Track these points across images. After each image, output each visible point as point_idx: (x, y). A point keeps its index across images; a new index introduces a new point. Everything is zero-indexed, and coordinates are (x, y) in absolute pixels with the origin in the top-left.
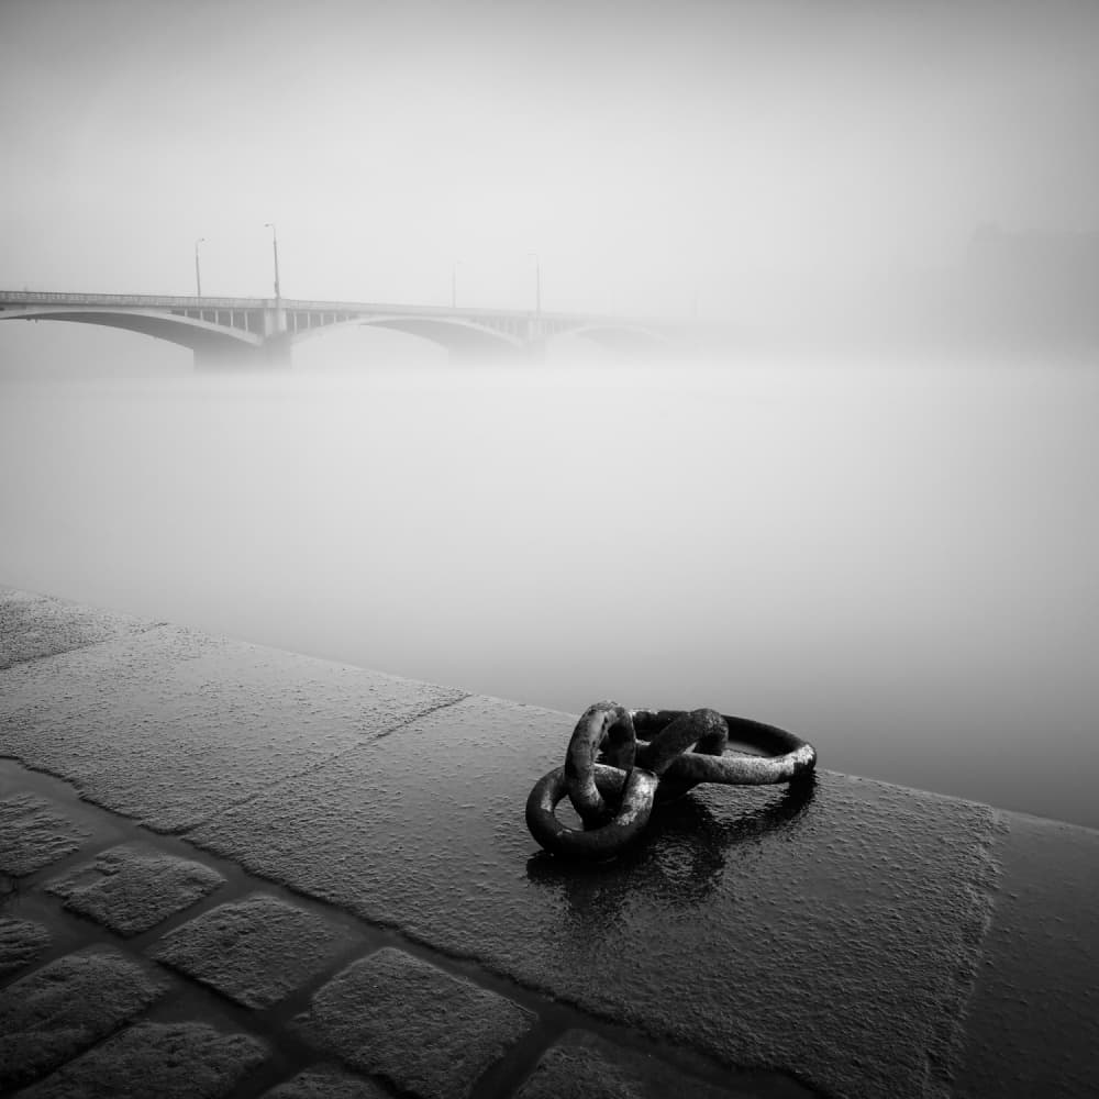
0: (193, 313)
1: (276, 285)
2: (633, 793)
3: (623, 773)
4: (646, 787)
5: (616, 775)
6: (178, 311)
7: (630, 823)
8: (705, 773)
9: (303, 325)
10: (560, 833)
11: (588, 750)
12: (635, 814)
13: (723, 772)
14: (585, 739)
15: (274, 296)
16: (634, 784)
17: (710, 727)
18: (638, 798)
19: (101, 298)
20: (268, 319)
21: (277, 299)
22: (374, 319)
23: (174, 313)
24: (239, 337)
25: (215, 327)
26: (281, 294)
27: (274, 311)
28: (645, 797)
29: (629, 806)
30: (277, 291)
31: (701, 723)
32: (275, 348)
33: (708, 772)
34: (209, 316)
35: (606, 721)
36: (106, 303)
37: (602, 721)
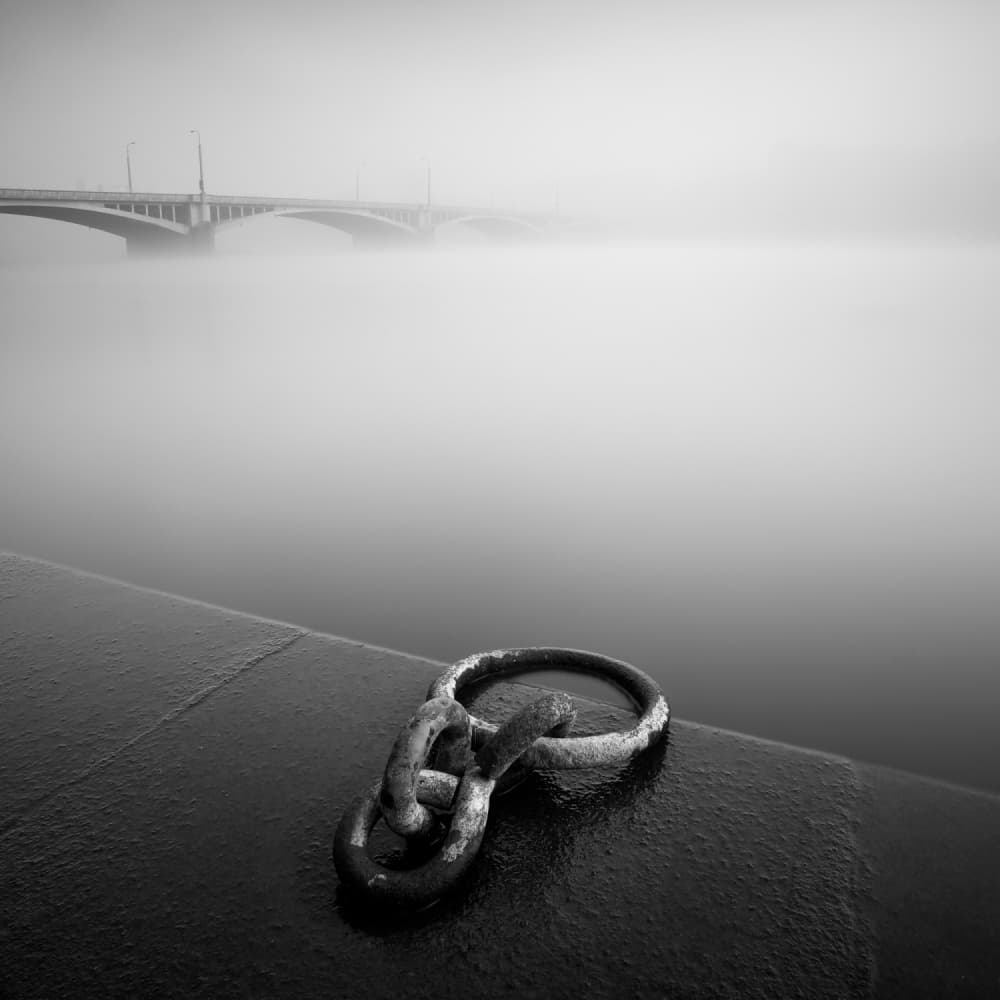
0: (125, 207)
1: (201, 183)
2: (464, 812)
3: (453, 781)
4: (479, 800)
5: (445, 785)
6: (111, 205)
7: (458, 856)
8: (550, 763)
9: (225, 216)
10: (371, 882)
11: (409, 776)
12: (465, 844)
13: (570, 760)
14: (405, 761)
15: (199, 192)
16: (465, 799)
17: (556, 718)
18: (469, 819)
19: (37, 193)
20: (194, 211)
21: (201, 195)
22: (289, 211)
23: (107, 206)
24: (167, 226)
25: (146, 219)
26: (205, 190)
27: (199, 205)
28: (477, 816)
29: (459, 832)
30: (202, 188)
31: (545, 717)
32: (200, 236)
33: (553, 761)
34: (140, 209)
35: (432, 732)
36: (42, 197)
37: (427, 734)
